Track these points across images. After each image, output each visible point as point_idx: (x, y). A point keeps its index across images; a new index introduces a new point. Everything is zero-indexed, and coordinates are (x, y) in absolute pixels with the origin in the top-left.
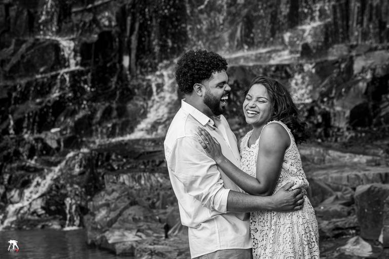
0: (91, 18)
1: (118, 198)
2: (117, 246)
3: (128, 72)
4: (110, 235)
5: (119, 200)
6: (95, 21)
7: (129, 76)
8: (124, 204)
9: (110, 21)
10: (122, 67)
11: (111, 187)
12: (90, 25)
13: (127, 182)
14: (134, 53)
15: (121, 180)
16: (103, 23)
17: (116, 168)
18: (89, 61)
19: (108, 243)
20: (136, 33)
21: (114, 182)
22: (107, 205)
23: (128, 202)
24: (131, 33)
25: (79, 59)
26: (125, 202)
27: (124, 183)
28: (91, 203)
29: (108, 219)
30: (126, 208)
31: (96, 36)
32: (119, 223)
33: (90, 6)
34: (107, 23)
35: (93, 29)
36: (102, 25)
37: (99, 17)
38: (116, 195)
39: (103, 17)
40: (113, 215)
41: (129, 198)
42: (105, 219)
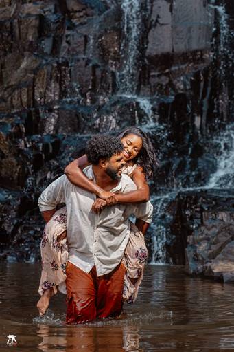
0: (167, 81)
1: (219, 233)
2: (224, 275)
3: (199, 132)
4: (214, 265)
5: (220, 235)
6: (171, 84)
7: (200, 135)
8: (225, 238)
9: (185, 85)
10: (194, 126)
11: (210, 223)
12: (167, 88)
13: (225, 220)
14: (205, 114)
15: (220, 217)
16: (178, 87)
17: (206, 209)
18: (166, 120)
19: (213, 272)
20: (207, 96)
21: (213, 219)
22: (208, 239)
23: (229, 237)
24: (204, 97)
25: (157, 117)
26: (226, 236)
27: (222, 220)
28: (191, 237)
29: (209, 251)
30: (227, 242)
31: (173, 97)
32: (223, 255)
33: (167, 71)
34: (182, 87)
35: (169, 91)
36: (177, 88)
37: (175, 81)
38: (216, 230)
39: (178, 81)
40: (214, 248)
41: (229, 234)
42: (206, 252)
